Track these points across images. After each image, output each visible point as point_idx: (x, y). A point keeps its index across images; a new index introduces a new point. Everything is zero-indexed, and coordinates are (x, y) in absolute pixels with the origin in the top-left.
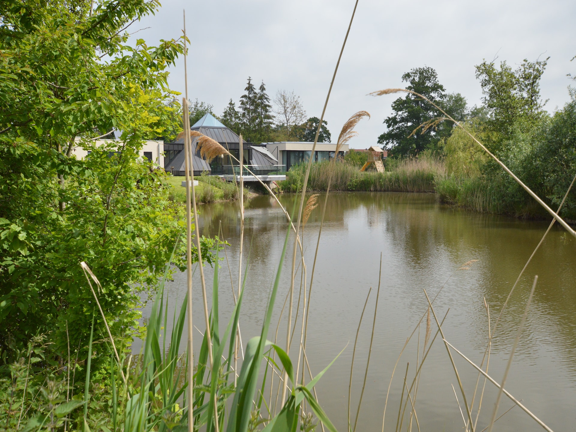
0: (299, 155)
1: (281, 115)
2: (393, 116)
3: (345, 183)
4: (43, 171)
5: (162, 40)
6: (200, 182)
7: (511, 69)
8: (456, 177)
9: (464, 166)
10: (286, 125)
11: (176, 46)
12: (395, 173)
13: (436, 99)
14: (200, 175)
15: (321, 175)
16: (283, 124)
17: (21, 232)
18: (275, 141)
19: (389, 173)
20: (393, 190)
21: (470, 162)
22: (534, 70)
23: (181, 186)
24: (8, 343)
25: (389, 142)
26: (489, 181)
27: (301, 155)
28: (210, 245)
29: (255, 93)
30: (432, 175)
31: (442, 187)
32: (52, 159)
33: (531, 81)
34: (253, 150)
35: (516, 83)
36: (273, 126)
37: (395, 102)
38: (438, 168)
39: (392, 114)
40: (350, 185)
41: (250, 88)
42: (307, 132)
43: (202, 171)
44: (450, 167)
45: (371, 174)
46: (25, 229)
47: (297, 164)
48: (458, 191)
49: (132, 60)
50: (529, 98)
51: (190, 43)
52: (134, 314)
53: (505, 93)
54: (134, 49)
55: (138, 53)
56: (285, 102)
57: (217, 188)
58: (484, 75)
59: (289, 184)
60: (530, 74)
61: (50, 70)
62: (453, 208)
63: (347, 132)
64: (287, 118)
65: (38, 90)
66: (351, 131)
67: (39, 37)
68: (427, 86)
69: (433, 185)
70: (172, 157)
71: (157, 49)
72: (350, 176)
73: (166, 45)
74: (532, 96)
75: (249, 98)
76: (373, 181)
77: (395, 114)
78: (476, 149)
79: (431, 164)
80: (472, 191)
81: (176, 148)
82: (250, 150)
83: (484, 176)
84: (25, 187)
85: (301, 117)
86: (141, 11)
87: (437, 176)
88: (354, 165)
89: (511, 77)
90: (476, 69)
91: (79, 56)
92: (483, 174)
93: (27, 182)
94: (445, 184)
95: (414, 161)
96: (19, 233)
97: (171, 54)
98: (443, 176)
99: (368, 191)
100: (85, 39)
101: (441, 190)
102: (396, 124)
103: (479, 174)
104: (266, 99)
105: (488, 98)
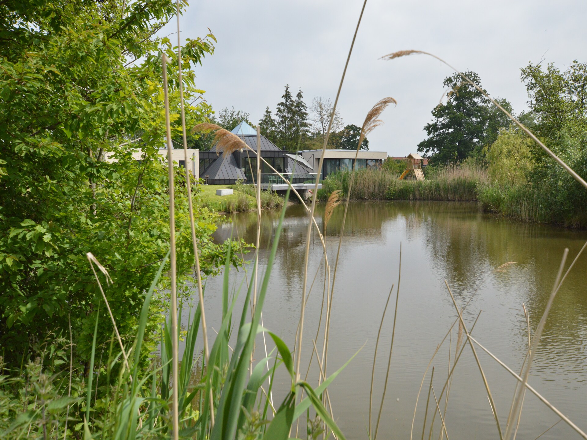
0: (335, 163)
1: (317, 123)
2: (434, 122)
3: (383, 192)
4: (75, 176)
5: (188, 39)
6: (235, 190)
7: (559, 72)
8: (501, 185)
9: (508, 173)
10: (322, 133)
11: (202, 44)
12: (436, 181)
13: (479, 105)
14: (235, 184)
15: (358, 183)
16: (319, 132)
17: (46, 233)
18: (312, 149)
19: (429, 182)
20: (433, 199)
21: (515, 169)
22: (584, 72)
23: (216, 194)
24: (32, 346)
25: (429, 150)
26: (536, 189)
27: (338, 163)
28: (236, 248)
29: (292, 101)
30: (474, 183)
31: (484, 195)
32: (80, 162)
33: (582, 83)
34: (288, 158)
35: (565, 86)
36: (309, 134)
37: (435, 109)
38: (481, 175)
39: (432, 120)
40: (388, 194)
41: (287, 96)
42: (344, 140)
43: (236, 180)
44: (494, 174)
45: (410, 182)
46: (50, 231)
47: (333, 172)
48: (503, 199)
49: (158, 59)
50: (579, 101)
51: (216, 41)
52: (157, 317)
53: (553, 96)
54: (160, 49)
55: (163, 52)
56: (322, 109)
57: (251, 197)
58: (530, 78)
59: (325, 192)
60: (581, 76)
61: (78, 72)
62: (497, 217)
63: (372, 120)
64: (324, 125)
65: (66, 93)
66: (376, 119)
67: (65, 38)
68: (470, 91)
69: (476, 194)
70: (207, 165)
71: (183, 48)
72: (388, 184)
73: (192, 44)
74: (583, 99)
75: (286, 106)
76: (412, 189)
77: (436, 121)
78: (521, 155)
79: (473, 172)
80: (517, 199)
81: (211, 156)
82: (286, 158)
83: (530, 183)
84: (51, 189)
85: (338, 124)
86: (169, 11)
87: (480, 184)
88: (393, 174)
89: (559, 79)
90: (522, 72)
91: (105, 57)
92: (529, 181)
93: (52, 184)
94: (488, 192)
95: (455, 168)
96: (44, 234)
97: (197, 53)
98: (486, 184)
99: (407, 200)
100: (110, 39)
101: (483, 199)
102: (437, 131)
103: (524, 181)
104: (303, 106)
105: (534, 102)
